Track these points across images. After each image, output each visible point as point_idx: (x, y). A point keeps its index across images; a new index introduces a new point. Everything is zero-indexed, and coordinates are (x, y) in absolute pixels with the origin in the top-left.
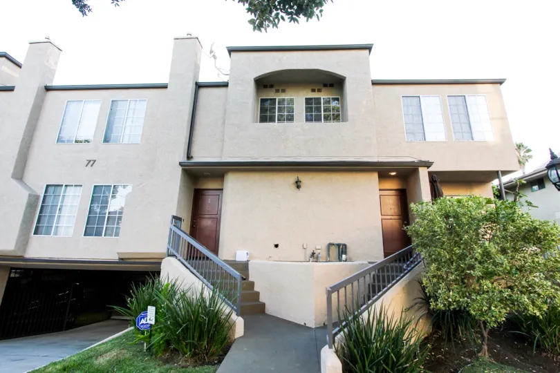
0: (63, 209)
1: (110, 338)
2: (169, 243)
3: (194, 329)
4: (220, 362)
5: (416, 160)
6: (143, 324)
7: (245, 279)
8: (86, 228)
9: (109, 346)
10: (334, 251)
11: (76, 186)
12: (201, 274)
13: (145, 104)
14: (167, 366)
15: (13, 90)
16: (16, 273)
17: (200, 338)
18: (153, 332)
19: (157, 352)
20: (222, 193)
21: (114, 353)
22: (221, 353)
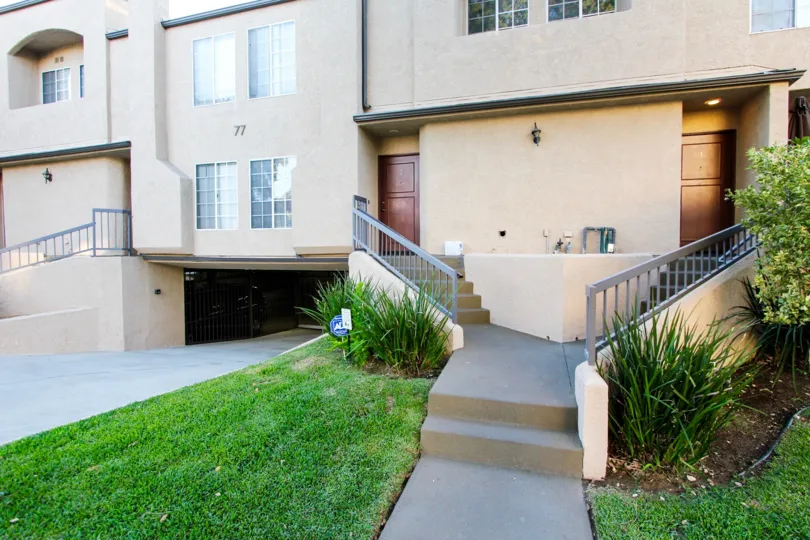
0: (222, 194)
1: (304, 344)
2: (355, 234)
3: (401, 337)
4: (436, 375)
5: (766, 71)
6: (338, 330)
7: (461, 277)
8: (252, 218)
9: (304, 353)
10: (594, 239)
11: (230, 163)
12: (401, 272)
13: (293, 27)
14: (373, 376)
15: (127, 36)
16: (190, 276)
17: (409, 347)
18: (352, 339)
19: (359, 360)
20: (418, 159)
21: (312, 359)
22: (436, 366)
